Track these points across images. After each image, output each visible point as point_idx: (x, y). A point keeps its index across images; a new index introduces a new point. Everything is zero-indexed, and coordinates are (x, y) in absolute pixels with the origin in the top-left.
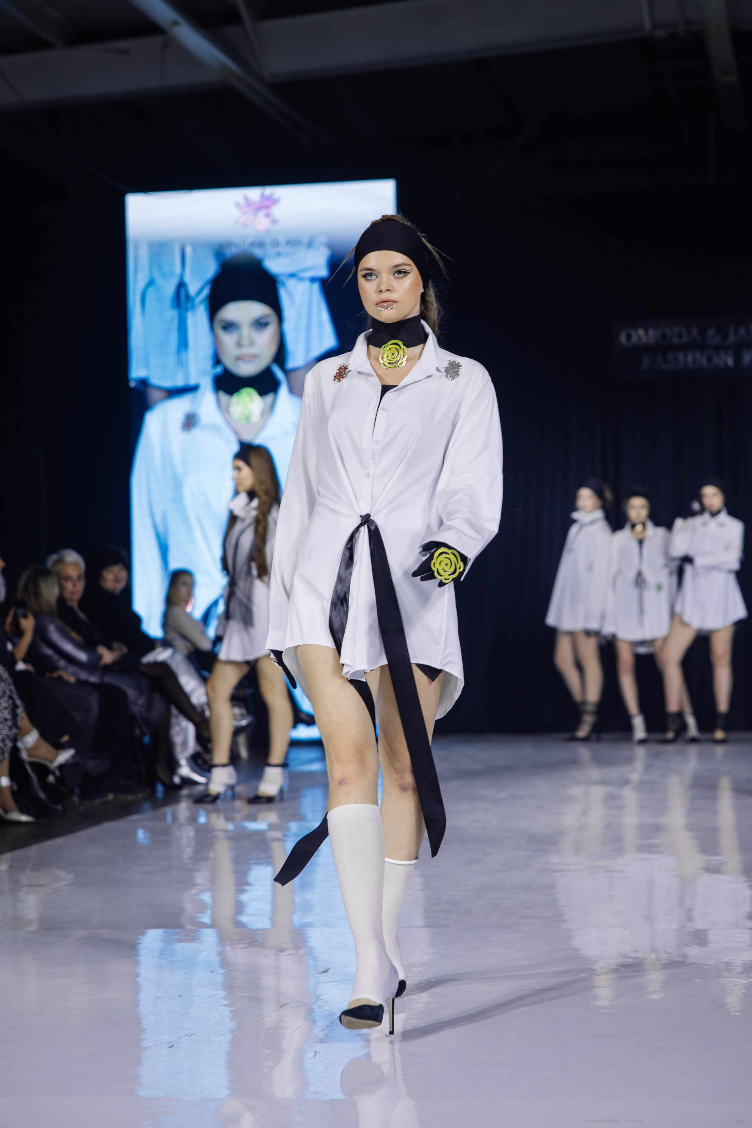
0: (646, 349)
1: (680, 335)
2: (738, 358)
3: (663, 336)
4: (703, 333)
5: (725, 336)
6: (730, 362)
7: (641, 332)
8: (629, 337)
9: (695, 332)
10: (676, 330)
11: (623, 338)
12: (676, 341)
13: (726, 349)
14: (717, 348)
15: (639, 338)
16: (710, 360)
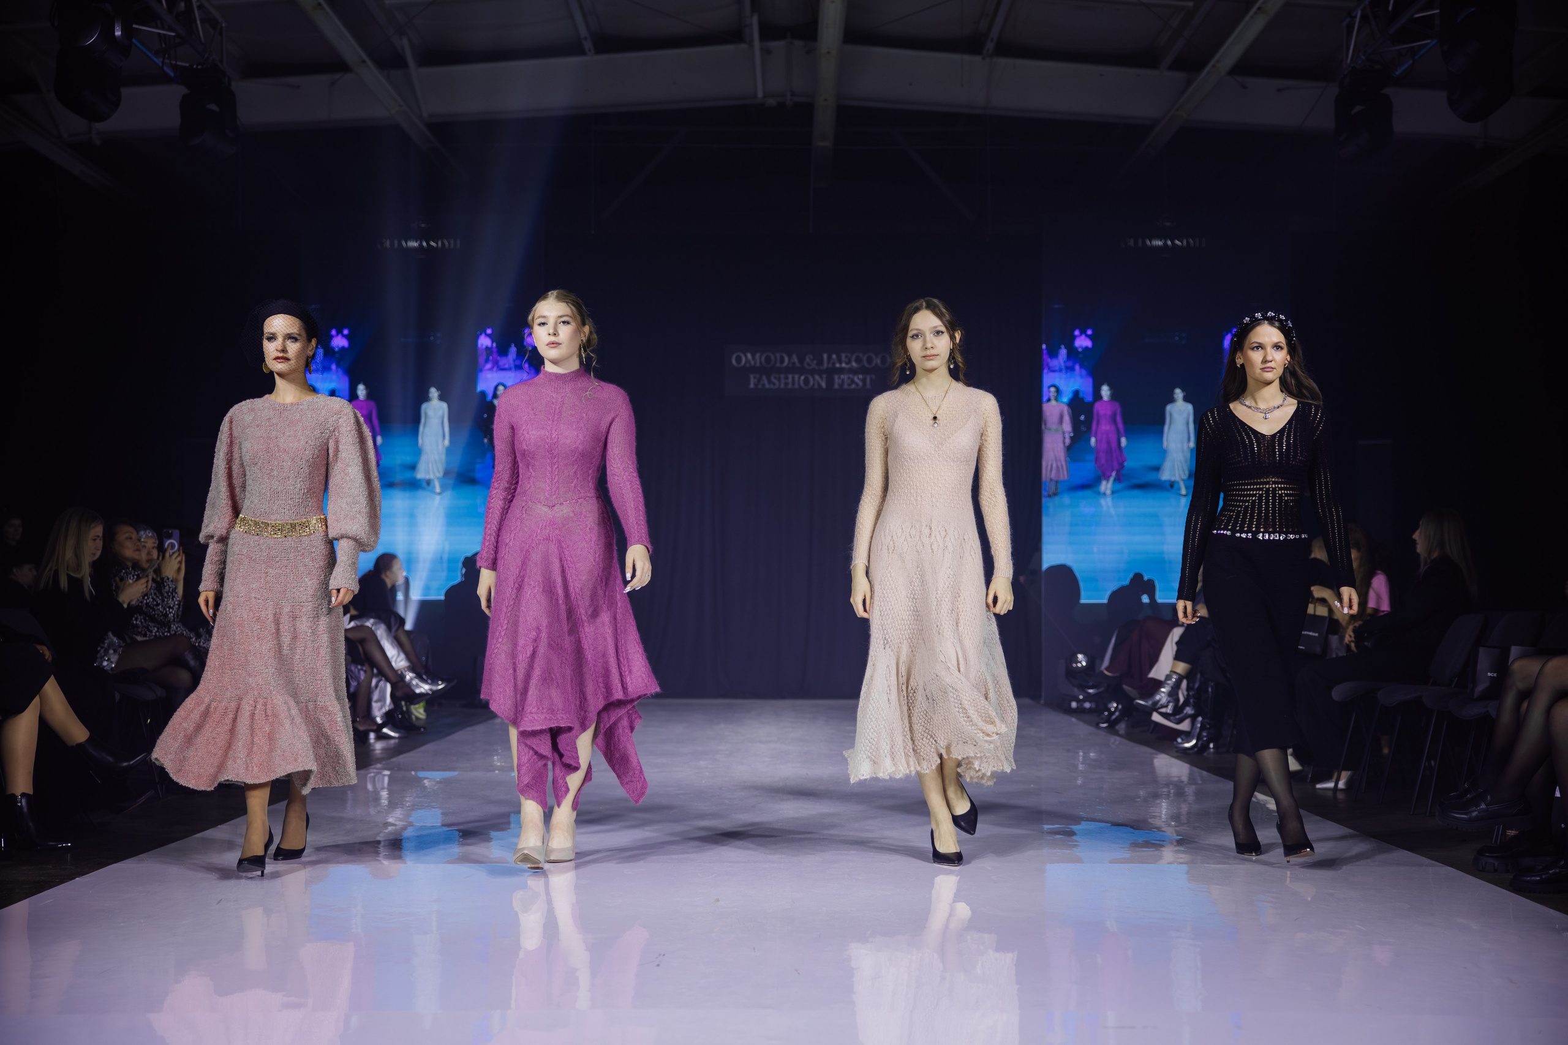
0: (753, 369)
1: (782, 361)
2: (830, 382)
3: (768, 359)
4: (801, 360)
5: (820, 363)
6: (824, 385)
7: (749, 356)
8: (739, 360)
9: (795, 359)
10: (778, 355)
11: (734, 361)
12: (778, 365)
13: (820, 373)
14: (813, 372)
15: (747, 361)
16: (806, 381)
